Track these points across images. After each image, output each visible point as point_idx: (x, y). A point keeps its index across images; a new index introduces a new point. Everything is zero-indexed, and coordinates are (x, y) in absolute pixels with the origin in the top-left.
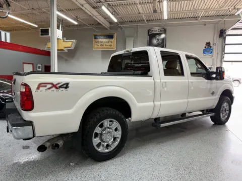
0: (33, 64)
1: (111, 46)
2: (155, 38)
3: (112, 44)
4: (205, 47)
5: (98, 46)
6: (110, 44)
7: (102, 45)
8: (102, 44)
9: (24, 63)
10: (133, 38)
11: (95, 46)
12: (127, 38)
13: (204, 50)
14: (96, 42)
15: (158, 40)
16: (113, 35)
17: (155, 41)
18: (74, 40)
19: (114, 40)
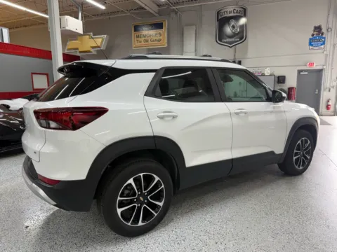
0: (47, 75)
1: (160, 40)
2: (229, 24)
3: (161, 38)
4: (313, 35)
5: (141, 42)
6: (158, 38)
7: (147, 41)
8: (146, 38)
9: (33, 74)
10: (194, 27)
11: (135, 43)
12: (185, 28)
13: (310, 39)
14: (138, 37)
15: (233, 27)
16: (162, 23)
17: (228, 30)
18: (105, 36)
19: (164, 31)
